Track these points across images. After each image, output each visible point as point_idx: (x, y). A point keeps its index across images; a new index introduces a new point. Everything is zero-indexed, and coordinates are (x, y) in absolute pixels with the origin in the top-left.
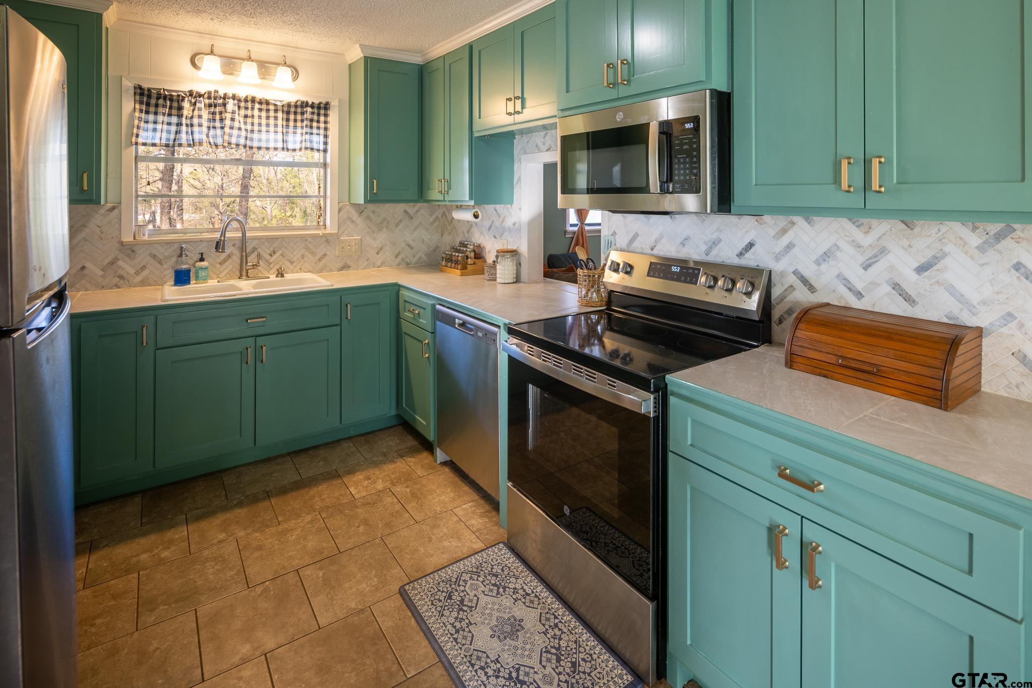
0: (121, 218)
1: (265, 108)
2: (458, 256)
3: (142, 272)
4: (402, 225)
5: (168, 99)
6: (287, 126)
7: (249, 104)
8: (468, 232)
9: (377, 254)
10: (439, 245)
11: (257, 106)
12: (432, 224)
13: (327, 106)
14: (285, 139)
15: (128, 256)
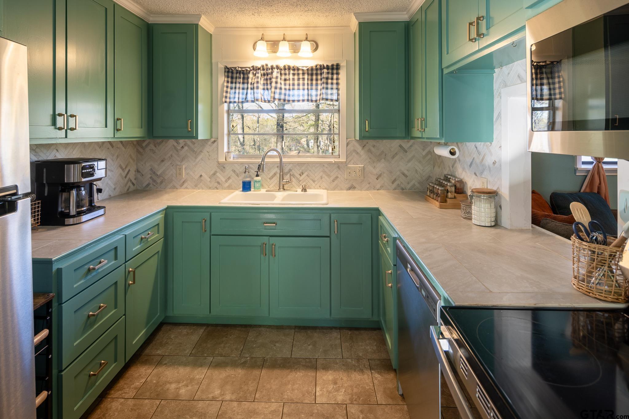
0: (218, 148)
1: (297, 73)
2: (438, 189)
3: (228, 181)
4: (397, 157)
5: (241, 73)
6: (312, 84)
7: (287, 72)
8: (453, 167)
9: (377, 179)
10: (431, 175)
11: (292, 72)
12: (424, 157)
13: (338, 67)
14: (310, 93)
15: (222, 170)
